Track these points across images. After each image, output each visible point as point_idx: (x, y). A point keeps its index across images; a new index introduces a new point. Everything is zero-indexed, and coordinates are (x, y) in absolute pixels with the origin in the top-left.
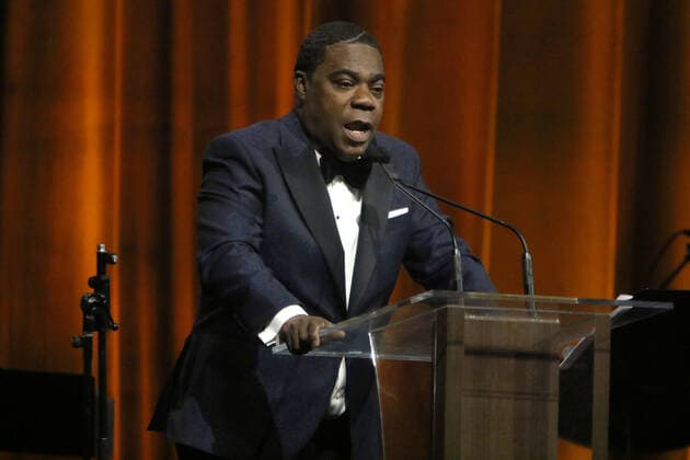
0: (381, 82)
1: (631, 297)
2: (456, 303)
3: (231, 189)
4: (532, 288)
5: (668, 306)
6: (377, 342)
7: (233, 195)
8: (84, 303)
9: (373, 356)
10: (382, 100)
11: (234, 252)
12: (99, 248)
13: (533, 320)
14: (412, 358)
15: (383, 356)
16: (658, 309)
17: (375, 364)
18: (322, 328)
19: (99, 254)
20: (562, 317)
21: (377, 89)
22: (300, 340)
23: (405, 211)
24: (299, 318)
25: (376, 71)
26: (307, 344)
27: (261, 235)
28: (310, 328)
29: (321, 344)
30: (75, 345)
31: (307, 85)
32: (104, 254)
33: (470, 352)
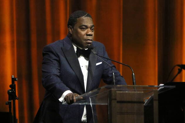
0: (93, 27)
1: (163, 85)
2: (114, 88)
3: (50, 60)
4: (135, 84)
5: (174, 87)
6: (92, 100)
7: (51, 62)
8: (8, 92)
9: (91, 104)
10: (94, 32)
12: (12, 76)
13: (136, 92)
14: (102, 104)
15: (93, 104)
16: (171, 88)
17: (91, 106)
18: (76, 97)
19: (12, 78)
20: (144, 91)
21: (92, 29)
22: (70, 100)
23: (101, 63)
24: (70, 94)
25: (92, 25)
26: (72, 101)
27: (59, 72)
28: (73, 97)
29: (76, 101)
30: (6, 104)
31: (72, 30)
32: (14, 78)
33: (118, 102)
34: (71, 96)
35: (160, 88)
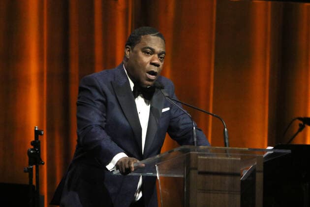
1: (272, 148)
2: (195, 151)
3: (92, 101)
4: (227, 145)
5: (289, 151)
6: (159, 170)
7: (92, 104)
8: (29, 153)
9: (158, 175)
11: (93, 130)
12: (35, 128)
13: (229, 158)
14: (176, 176)
15: (162, 175)
16: (284, 153)
17: (158, 178)
18: (134, 163)
19: (35, 131)
20: (241, 157)
21: (161, 57)
22: (125, 168)
23: (168, 109)
24: (125, 159)
26: (128, 170)
27: (105, 122)
28: (129, 163)
29: (135, 170)
30: (25, 172)
31: (131, 52)
32: (38, 131)
33: (200, 173)
34: (127, 162)
35: (268, 153)
